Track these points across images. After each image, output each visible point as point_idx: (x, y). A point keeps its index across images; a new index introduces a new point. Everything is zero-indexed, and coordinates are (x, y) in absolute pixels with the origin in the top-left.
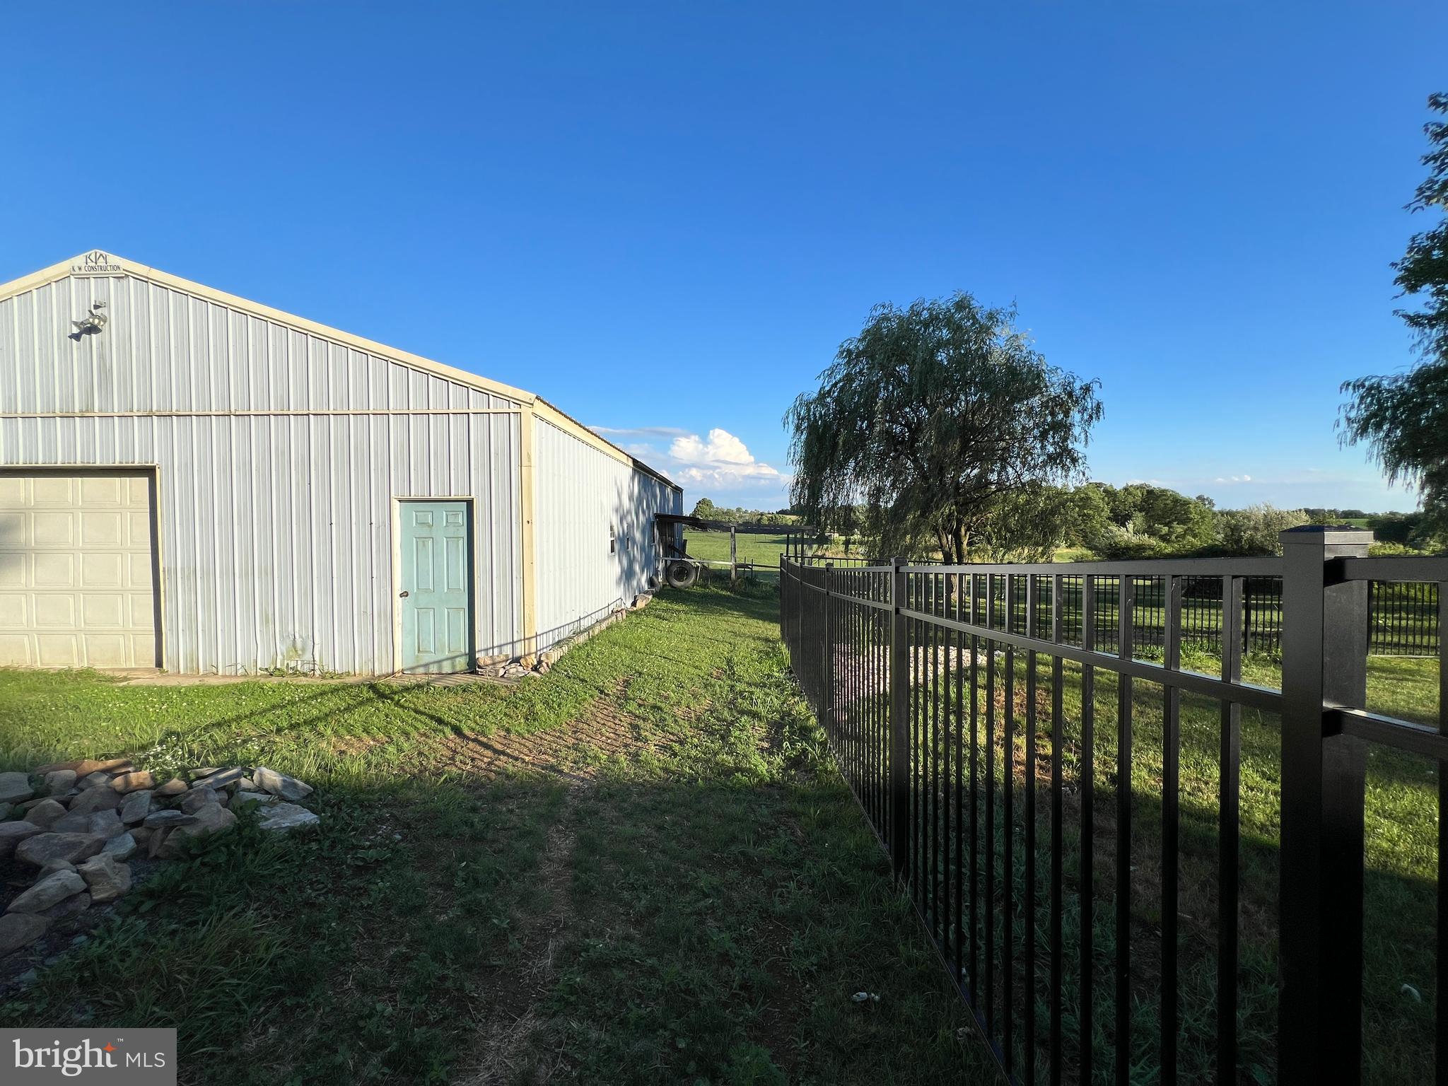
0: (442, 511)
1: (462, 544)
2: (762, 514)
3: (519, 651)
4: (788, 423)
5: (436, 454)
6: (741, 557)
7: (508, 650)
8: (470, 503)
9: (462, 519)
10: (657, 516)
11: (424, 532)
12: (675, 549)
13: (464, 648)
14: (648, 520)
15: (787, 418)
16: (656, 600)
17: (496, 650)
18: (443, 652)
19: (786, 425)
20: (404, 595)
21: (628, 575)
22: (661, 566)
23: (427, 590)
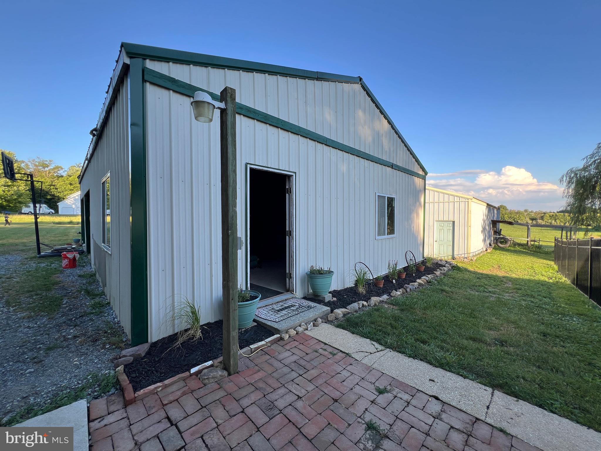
0: (446, 223)
1: (451, 231)
2: (545, 213)
3: (466, 256)
4: (563, 180)
5: (445, 211)
6: (532, 237)
7: (463, 255)
8: (454, 222)
9: (451, 225)
10: (492, 221)
11: (441, 228)
12: (498, 232)
13: (451, 253)
14: (489, 223)
15: (563, 178)
16: (494, 250)
17: (460, 255)
18: (445, 254)
19: (562, 182)
20: (436, 241)
21: (484, 240)
22: (492, 239)
23: (441, 241)
